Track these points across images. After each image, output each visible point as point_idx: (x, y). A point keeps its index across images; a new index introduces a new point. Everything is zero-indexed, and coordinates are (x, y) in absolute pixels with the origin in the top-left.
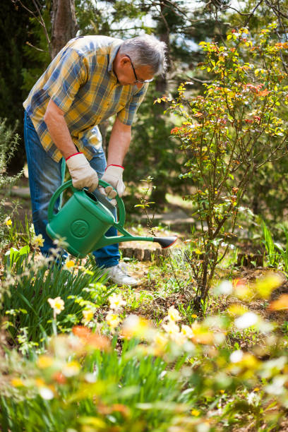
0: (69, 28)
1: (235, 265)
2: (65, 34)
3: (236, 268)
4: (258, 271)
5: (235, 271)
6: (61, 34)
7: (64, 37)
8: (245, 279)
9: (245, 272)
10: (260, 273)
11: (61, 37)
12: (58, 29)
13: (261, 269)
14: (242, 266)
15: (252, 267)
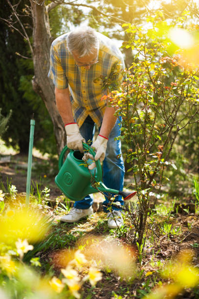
0: (45, 39)
1: (172, 213)
2: (42, 44)
3: (172, 215)
4: (190, 217)
5: (172, 218)
6: (39, 44)
7: (41, 47)
8: (179, 224)
9: (179, 218)
10: (192, 219)
11: (39, 46)
12: (37, 41)
13: (194, 215)
14: (177, 213)
15: (186, 214)
